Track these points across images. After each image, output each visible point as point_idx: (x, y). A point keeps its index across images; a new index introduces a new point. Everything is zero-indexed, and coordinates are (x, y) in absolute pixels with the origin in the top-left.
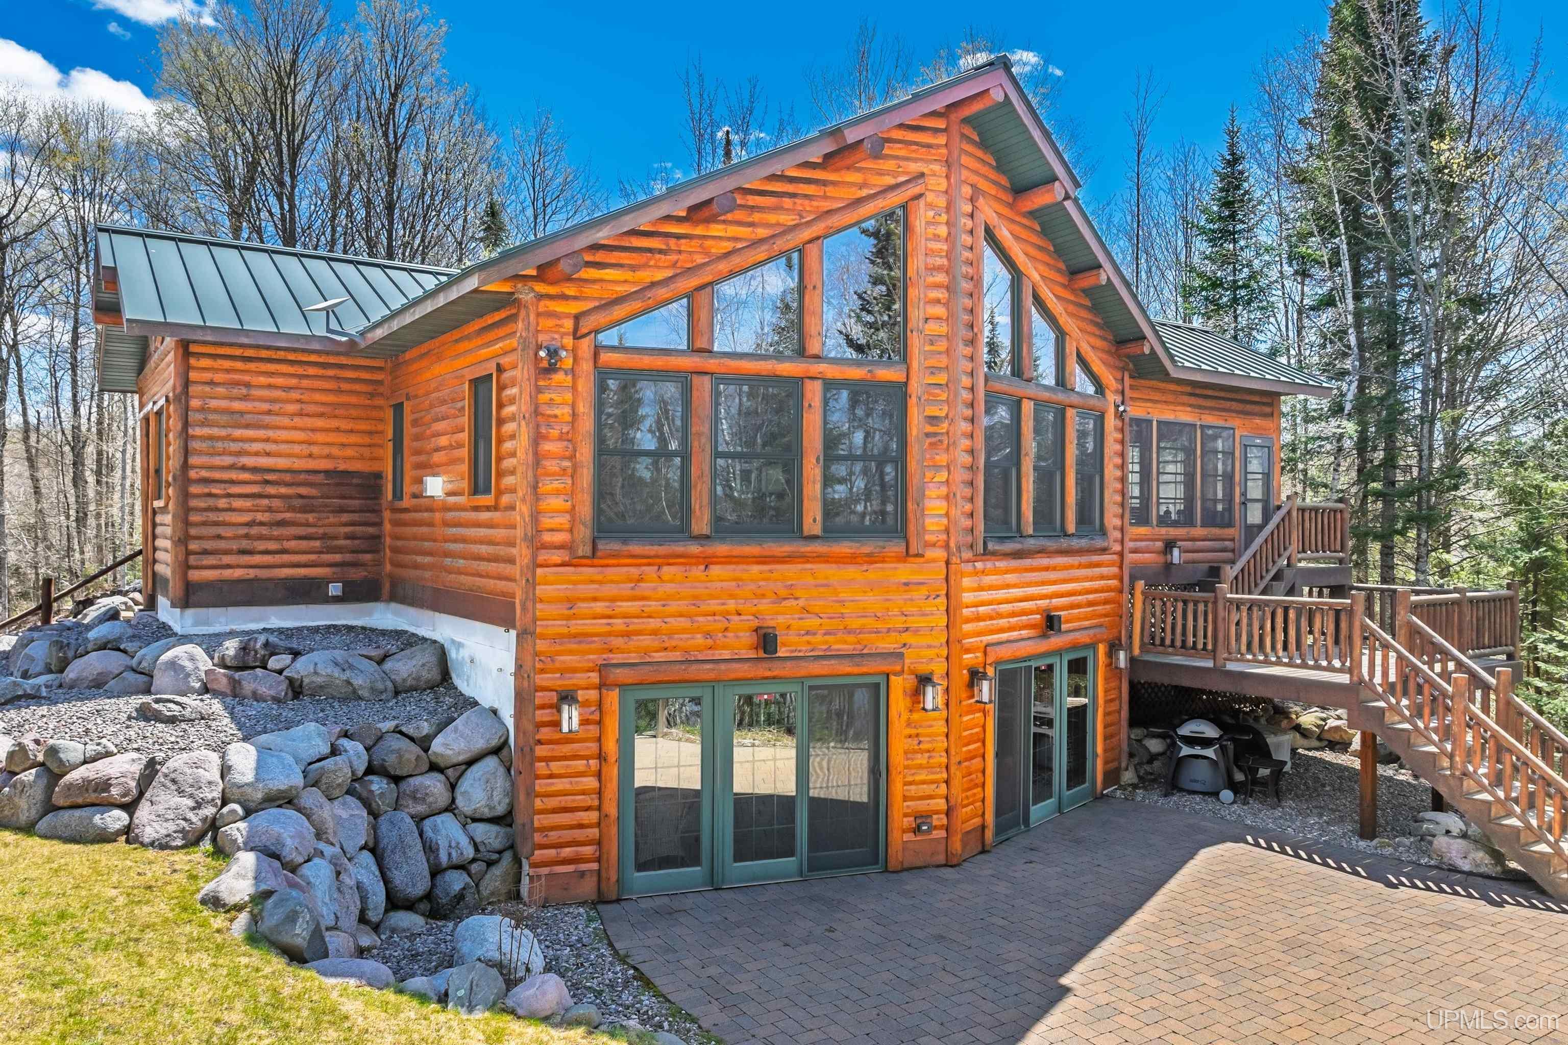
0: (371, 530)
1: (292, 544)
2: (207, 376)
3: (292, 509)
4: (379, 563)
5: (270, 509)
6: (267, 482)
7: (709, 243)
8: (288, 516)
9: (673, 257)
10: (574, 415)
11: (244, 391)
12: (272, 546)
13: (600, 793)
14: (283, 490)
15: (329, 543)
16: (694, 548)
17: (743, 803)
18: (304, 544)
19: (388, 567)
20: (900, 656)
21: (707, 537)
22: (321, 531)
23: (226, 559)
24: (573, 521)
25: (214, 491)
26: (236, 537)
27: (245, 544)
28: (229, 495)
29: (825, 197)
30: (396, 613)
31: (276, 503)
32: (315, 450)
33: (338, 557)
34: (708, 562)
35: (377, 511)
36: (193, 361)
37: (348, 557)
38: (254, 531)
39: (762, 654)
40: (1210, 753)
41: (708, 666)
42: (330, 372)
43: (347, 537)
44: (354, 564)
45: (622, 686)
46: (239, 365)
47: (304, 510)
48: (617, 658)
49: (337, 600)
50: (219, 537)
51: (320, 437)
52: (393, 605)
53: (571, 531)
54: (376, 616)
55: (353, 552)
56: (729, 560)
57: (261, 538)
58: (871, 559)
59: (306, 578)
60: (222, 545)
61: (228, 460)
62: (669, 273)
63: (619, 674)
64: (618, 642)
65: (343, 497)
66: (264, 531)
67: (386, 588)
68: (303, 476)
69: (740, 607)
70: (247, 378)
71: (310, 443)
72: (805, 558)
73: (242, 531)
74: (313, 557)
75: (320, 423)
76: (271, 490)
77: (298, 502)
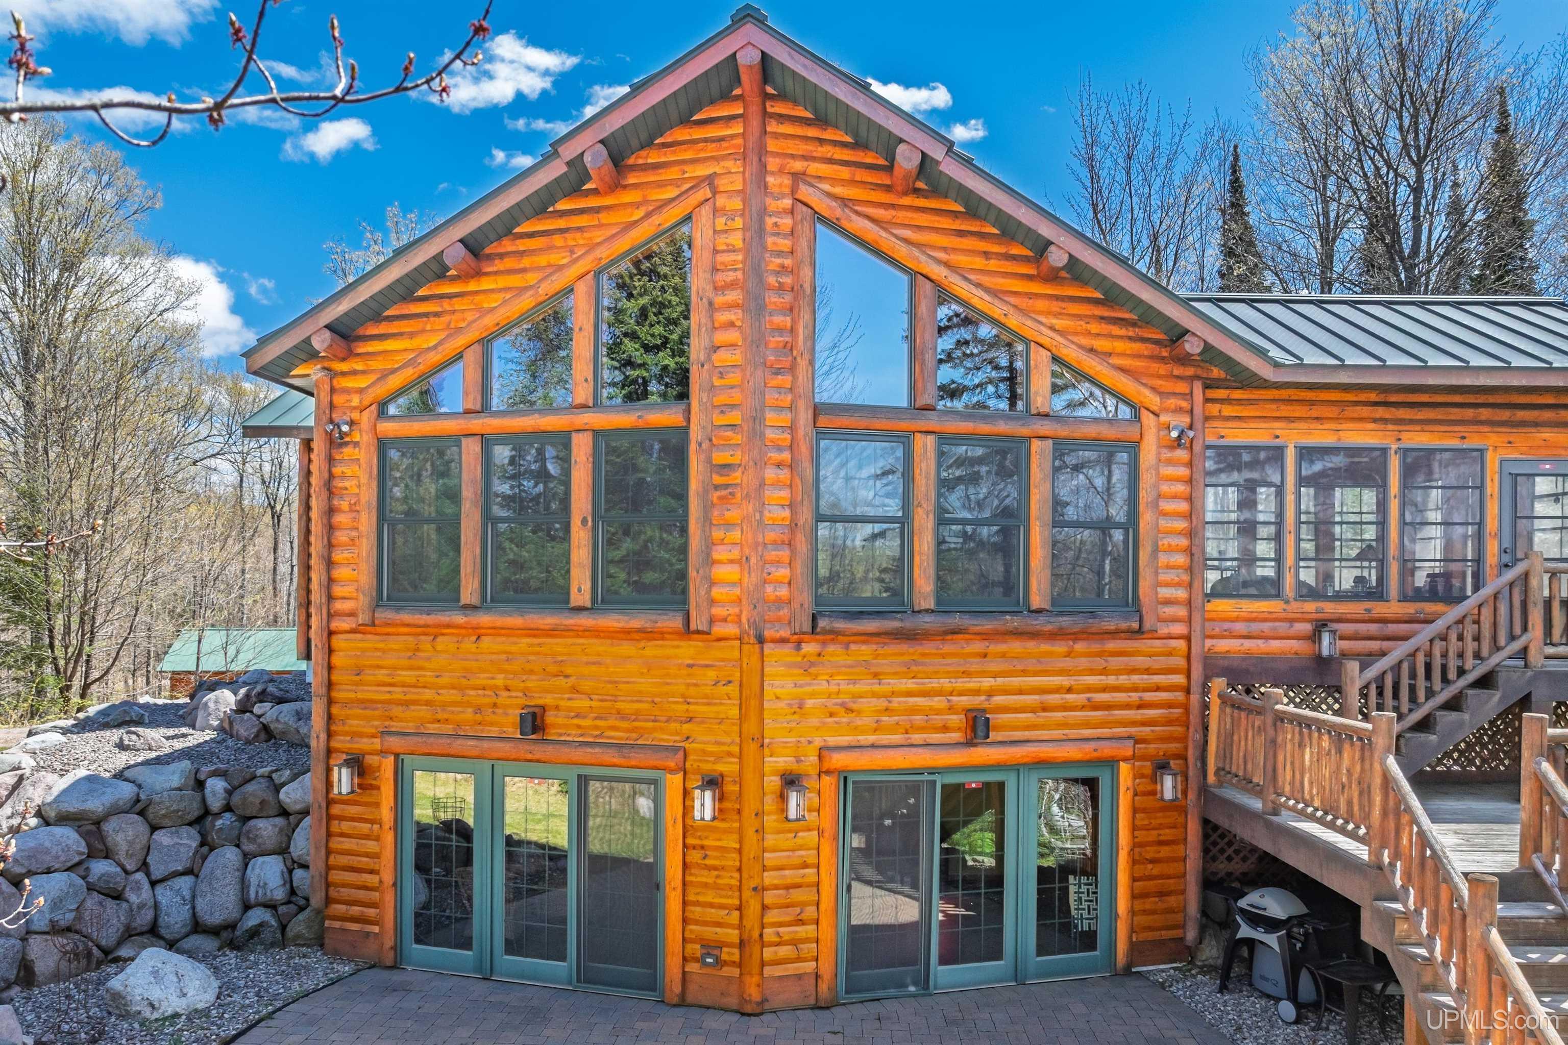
9: (445, 319)
10: (359, 486)
20: (681, 750)
21: (477, 607)
24: (357, 590)
34: (478, 633)
39: (529, 735)
48: (396, 726)
53: (355, 599)
56: (496, 631)
58: (647, 634)
62: (443, 335)
64: (397, 711)
69: (509, 682)
72: (573, 632)
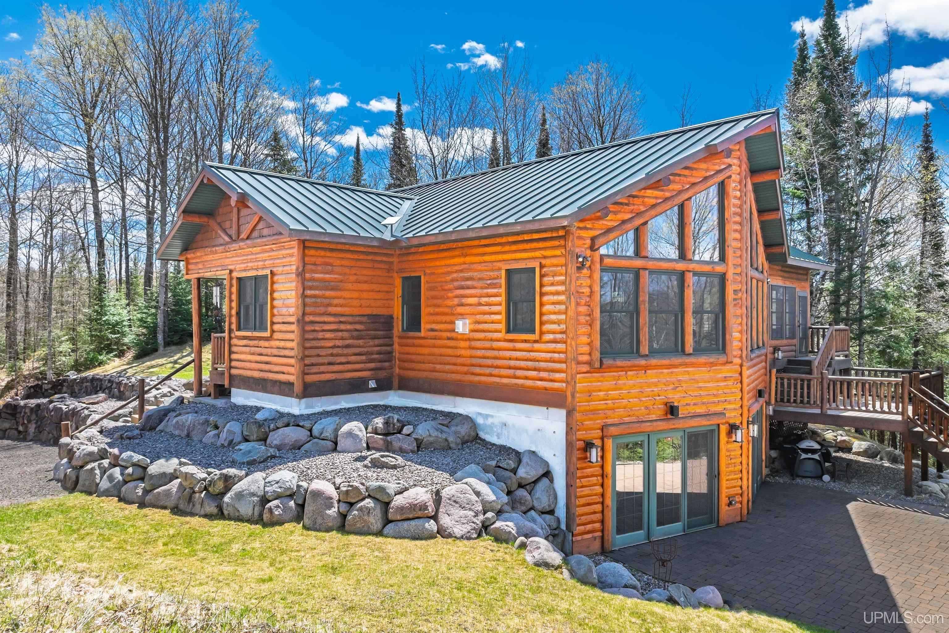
0: (388, 348)
1: (353, 358)
2: (313, 259)
3: (353, 338)
4: (391, 368)
5: (342, 339)
6: (341, 322)
7: (646, 200)
8: (350, 342)
9: (631, 207)
10: (591, 292)
11: (330, 268)
12: (343, 359)
13: (603, 495)
14: (349, 327)
15: (369, 357)
16: (643, 362)
17: (660, 496)
18: (358, 358)
19: (397, 370)
20: (724, 414)
21: (647, 355)
22: (365, 350)
23: (322, 368)
24: (592, 349)
25: (317, 328)
26: (326, 356)
27: (331, 359)
28: (323, 331)
29: (692, 176)
30: (399, 396)
31: (345, 334)
32: (363, 302)
33: (372, 365)
34: (646, 368)
35: (391, 338)
36: (306, 251)
37: (378, 365)
38: (335, 351)
39: (669, 416)
40: (816, 457)
41: (649, 424)
42: (370, 257)
43: (379, 353)
44: (380, 369)
45: (614, 437)
46: (328, 254)
47: (358, 338)
48: (609, 421)
49: (374, 390)
50: (319, 356)
51: (365, 295)
52: (401, 392)
53: (590, 354)
54: (390, 398)
55: (380, 362)
56: (656, 367)
57: (337, 355)
58: (712, 364)
59: (359, 378)
60: (320, 360)
61: (322, 309)
62: (630, 216)
63: (613, 430)
64: (609, 413)
65: (376, 330)
66: (339, 351)
67: (396, 383)
68: (357, 318)
69: (660, 392)
70: (331, 261)
71: (360, 299)
72: (686, 365)
73: (330, 351)
74: (362, 366)
75: (365, 286)
76: (343, 327)
77: (355, 334)
